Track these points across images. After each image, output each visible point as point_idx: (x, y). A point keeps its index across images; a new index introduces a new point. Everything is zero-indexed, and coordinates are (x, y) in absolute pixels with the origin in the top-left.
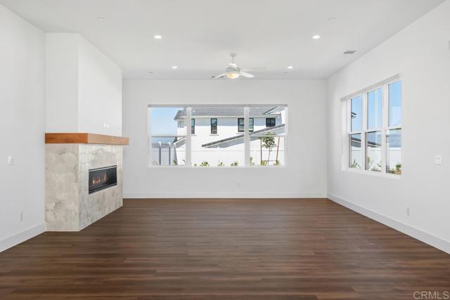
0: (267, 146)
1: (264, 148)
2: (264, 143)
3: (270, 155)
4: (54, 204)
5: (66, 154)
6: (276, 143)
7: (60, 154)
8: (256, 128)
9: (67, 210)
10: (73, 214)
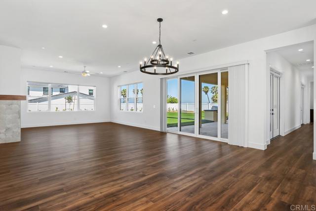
0: (69, 102)
1: (67, 103)
2: (67, 101)
3: (70, 106)
4: (5, 130)
5: (13, 106)
6: (73, 101)
7: (9, 105)
8: (54, 93)
9: (14, 132)
10: (17, 133)
